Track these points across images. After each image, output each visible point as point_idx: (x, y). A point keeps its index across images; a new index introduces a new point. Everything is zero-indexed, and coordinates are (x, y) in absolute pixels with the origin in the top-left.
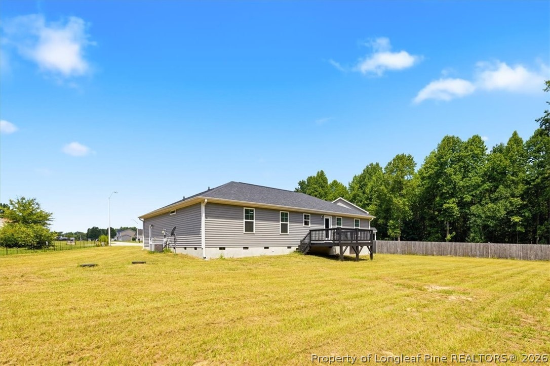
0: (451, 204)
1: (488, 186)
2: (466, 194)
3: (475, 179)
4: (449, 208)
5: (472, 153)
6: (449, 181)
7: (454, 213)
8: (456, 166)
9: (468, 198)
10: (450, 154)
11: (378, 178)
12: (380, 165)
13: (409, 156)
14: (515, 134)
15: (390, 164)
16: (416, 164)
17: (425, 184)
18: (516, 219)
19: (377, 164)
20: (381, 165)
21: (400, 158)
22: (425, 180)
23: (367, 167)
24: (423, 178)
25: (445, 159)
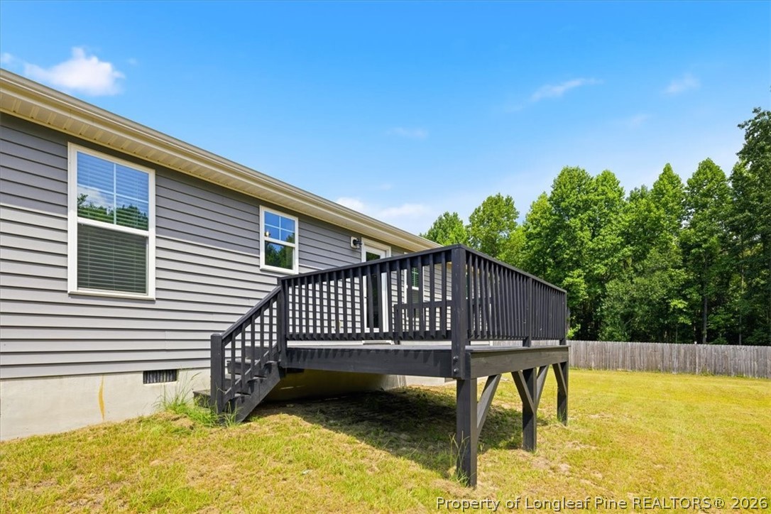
0: (576, 278)
1: (630, 250)
2: (598, 263)
3: (609, 237)
4: (571, 285)
5: (604, 197)
6: (572, 240)
7: (579, 292)
8: (582, 216)
9: (601, 270)
10: (574, 195)
11: (458, 235)
12: (458, 217)
13: (509, 200)
14: (668, 169)
15: (477, 211)
16: (518, 213)
17: (533, 245)
18: (678, 304)
19: (455, 215)
20: (460, 217)
21: (494, 202)
22: (532, 240)
23: (440, 219)
24: (530, 237)
25: (567, 203)
